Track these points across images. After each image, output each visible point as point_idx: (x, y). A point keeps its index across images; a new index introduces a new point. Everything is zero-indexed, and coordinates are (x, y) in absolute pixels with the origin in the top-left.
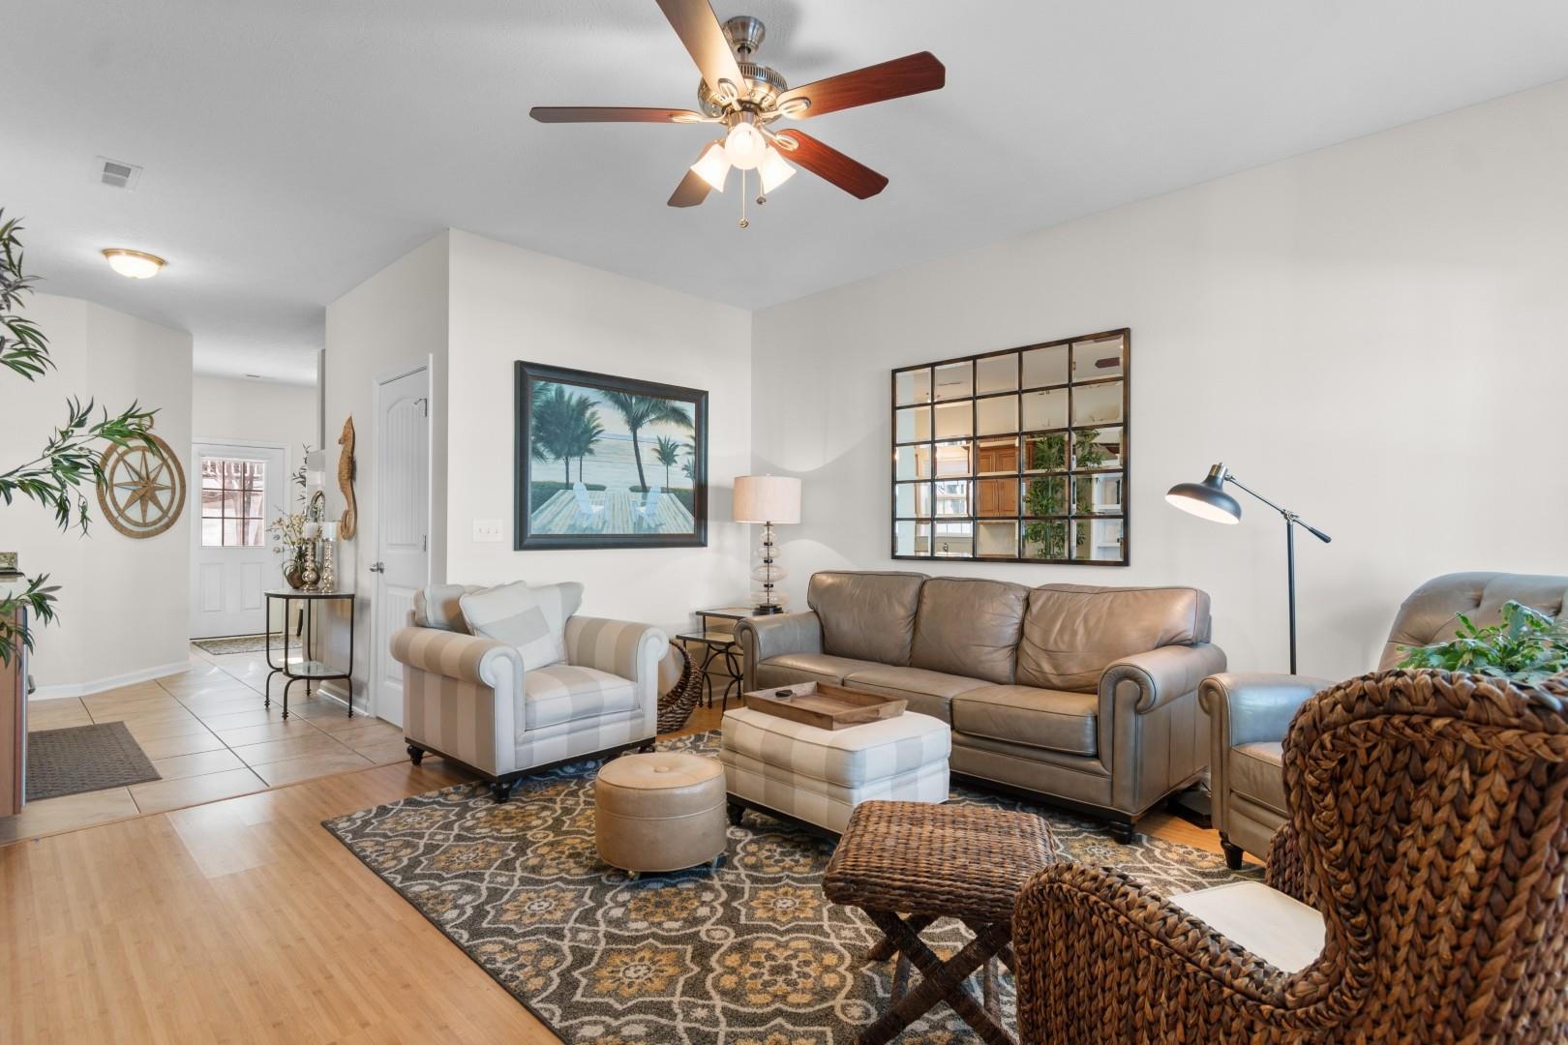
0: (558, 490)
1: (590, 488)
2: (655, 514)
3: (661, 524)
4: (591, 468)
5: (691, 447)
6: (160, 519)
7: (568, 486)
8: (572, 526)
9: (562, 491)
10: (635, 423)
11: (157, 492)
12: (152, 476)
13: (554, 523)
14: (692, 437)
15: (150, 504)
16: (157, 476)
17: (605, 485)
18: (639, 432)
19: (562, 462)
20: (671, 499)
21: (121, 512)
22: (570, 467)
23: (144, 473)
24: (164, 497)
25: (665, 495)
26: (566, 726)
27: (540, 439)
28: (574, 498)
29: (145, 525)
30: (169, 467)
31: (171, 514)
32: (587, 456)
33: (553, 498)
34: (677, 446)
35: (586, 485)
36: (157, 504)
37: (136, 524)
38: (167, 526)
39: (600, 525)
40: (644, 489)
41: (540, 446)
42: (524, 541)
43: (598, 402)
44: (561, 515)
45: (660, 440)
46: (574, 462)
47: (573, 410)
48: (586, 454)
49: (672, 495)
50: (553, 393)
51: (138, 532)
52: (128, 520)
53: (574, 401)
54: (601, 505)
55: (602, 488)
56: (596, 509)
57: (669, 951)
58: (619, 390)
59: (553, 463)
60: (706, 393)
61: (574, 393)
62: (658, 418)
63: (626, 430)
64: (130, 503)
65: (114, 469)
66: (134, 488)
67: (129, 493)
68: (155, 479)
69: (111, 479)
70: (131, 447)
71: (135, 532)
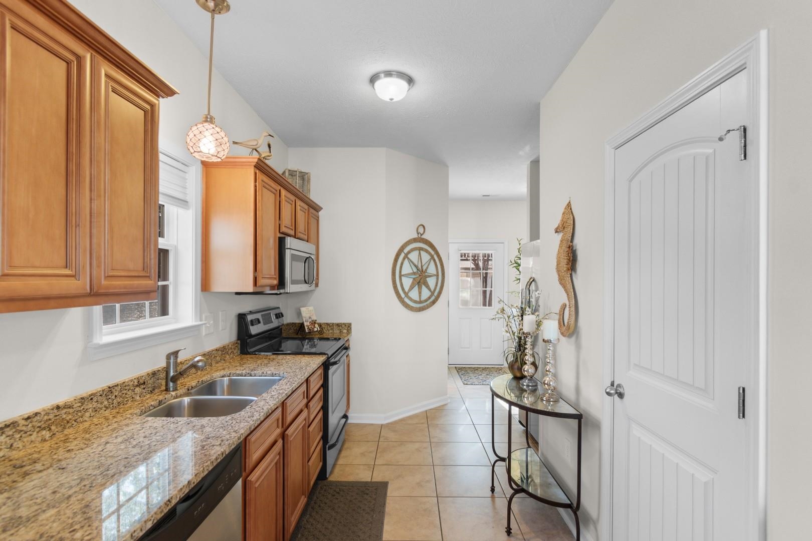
6: (429, 298)
11: (428, 279)
12: (424, 268)
15: (423, 287)
16: (427, 268)
21: (406, 294)
23: (420, 266)
24: (431, 282)
29: (420, 302)
30: (434, 260)
31: (436, 294)
36: (428, 287)
37: (415, 302)
38: (434, 302)
51: (417, 308)
52: (411, 299)
64: (411, 288)
65: (402, 264)
66: (414, 276)
67: (411, 281)
68: (426, 270)
69: (400, 272)
70: (412, 249)
71: (415, 307)
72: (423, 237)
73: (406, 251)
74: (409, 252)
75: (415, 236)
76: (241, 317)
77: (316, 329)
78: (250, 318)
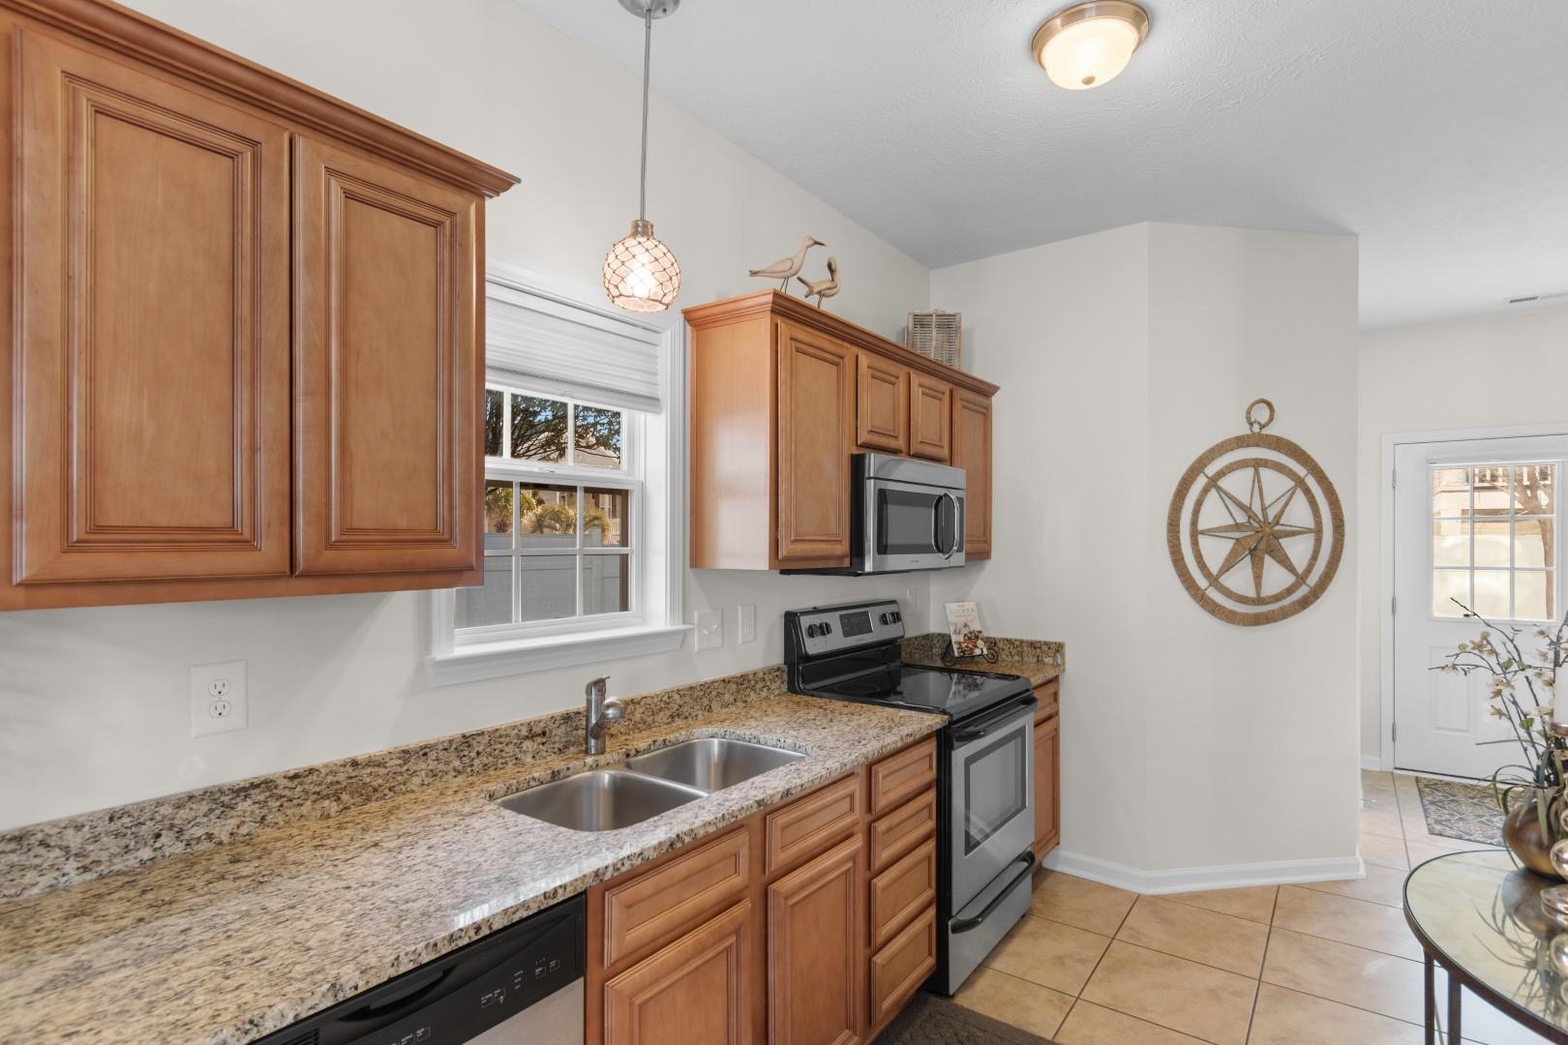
6: (1289, 591)
11: (1283, 541)
12: (1273, 512)
15: (1268, 560)
16: (1282, 511)
21: (1214, 580)
23: (1257, 508)
24: (1298, 550)
29: (1259, 601)
30: (1307, 492)
31: (1313, 580)
36: (1284, 561)
37: (1243, 600)
38: (1305, 603)
51: (1247, 615)
52: (1227, 593)
64: (1229, 564)
65: (1199, 503)
66: (1237, 535)
67: (1225, 547)
68: (1278, 517)
69: (1194, 523)
70: (1236, 463)
71: (1241, 614)
72: (1265, 431)
73: (1211, 470)
74: (1221, 474)
75: (1245, 430)
76: (791, 619)
77: (977, 652)
78: (805, 622)
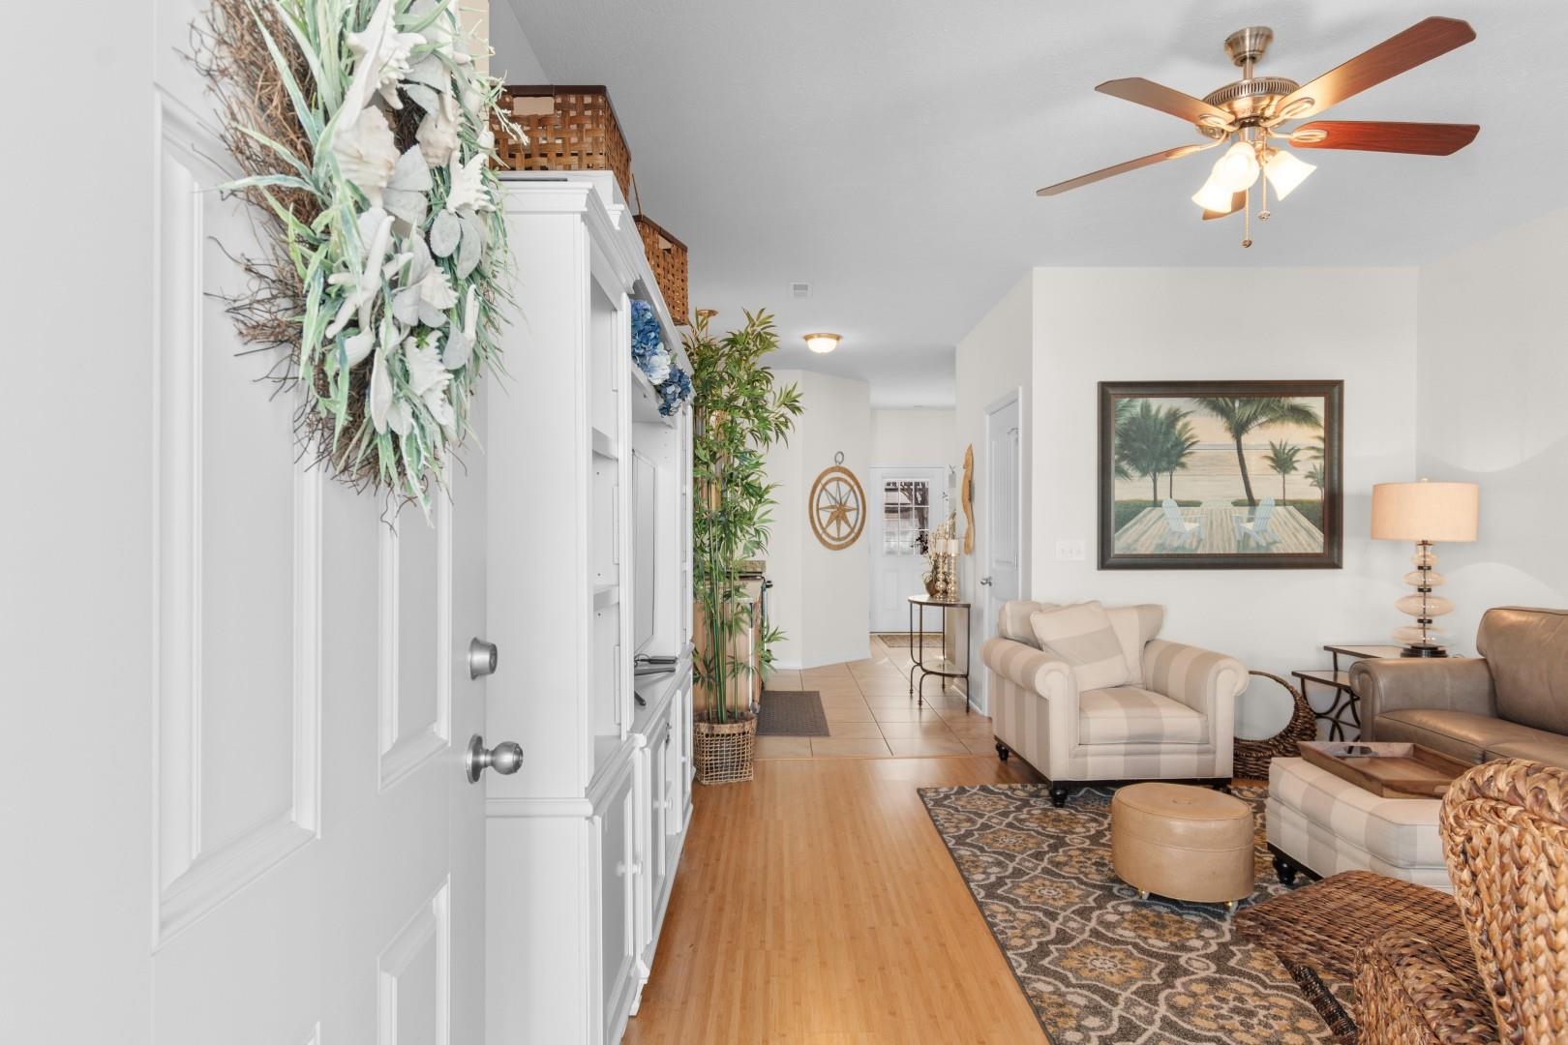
0: (1144, 508)
1: (1181, 504)
2: (1266, 531)
3: (1275, 542)
4: (1184, 483)
5: (1318, 449)
6: (849, 535)
7: (1156, 504)
8: (1162, 545)
9: (1149, 509)
10: (1239, 429)
11: (848, 514)
12: (843, 501)
13: (1140, 543)
14: (1320, 438)
15: (842, 522)
16: (846, 500)
17: (1201, 500)
18: (1244, 439)
19: (1149, 479)
20: (1290, 513)
21: (824, 530)
22: (1158, 483)
23: (838, 498)
24: (851, 516)
25: (1280, 509)
26: (1122, 748)
27: (1123, 457)
28: (1163, 515)
29: (839, 539)
30: (854, 492)
31: (856, 530)
32: (1178, 471)
33: (1141, 514)
34: (1298, 450)
35: (1176, 501)
36: (847, 522)
37: (833, 539)
38: (854, 540)
39: (1195, 544)
40: (1252, 502)
41: (1124, 465)
42: (1107, 560)
43: (1191, 412)
44: (1149, 532)
45: (1272, 445)
46: (1163, 479)
47: (1162, 424)
48: (1178, 468)
49: (1291, 508)
50: (1139, 409)
51: (835, 545)
52: (828, 535)
53: (1162, 414)
54: (1195, 521)
55: (1197, 504)
56: (1189, 527)
57: (1140, 960)
58: (1216, 395)
59: (1139, 481)
60: (1339, 384)
61: (1161, 406)
62: (1271, 420)
63: (1228, 439)
64: (830, 522)
65: (819, 496)
66: (833, 510)
67: (828, 515)
68: (845, 503)
69: (818, 505)
70: (830, 479)
71: (833, 545)
72: (842, 465)
73: (823, 481)
74: (827, 483)
75: (834, 465)
